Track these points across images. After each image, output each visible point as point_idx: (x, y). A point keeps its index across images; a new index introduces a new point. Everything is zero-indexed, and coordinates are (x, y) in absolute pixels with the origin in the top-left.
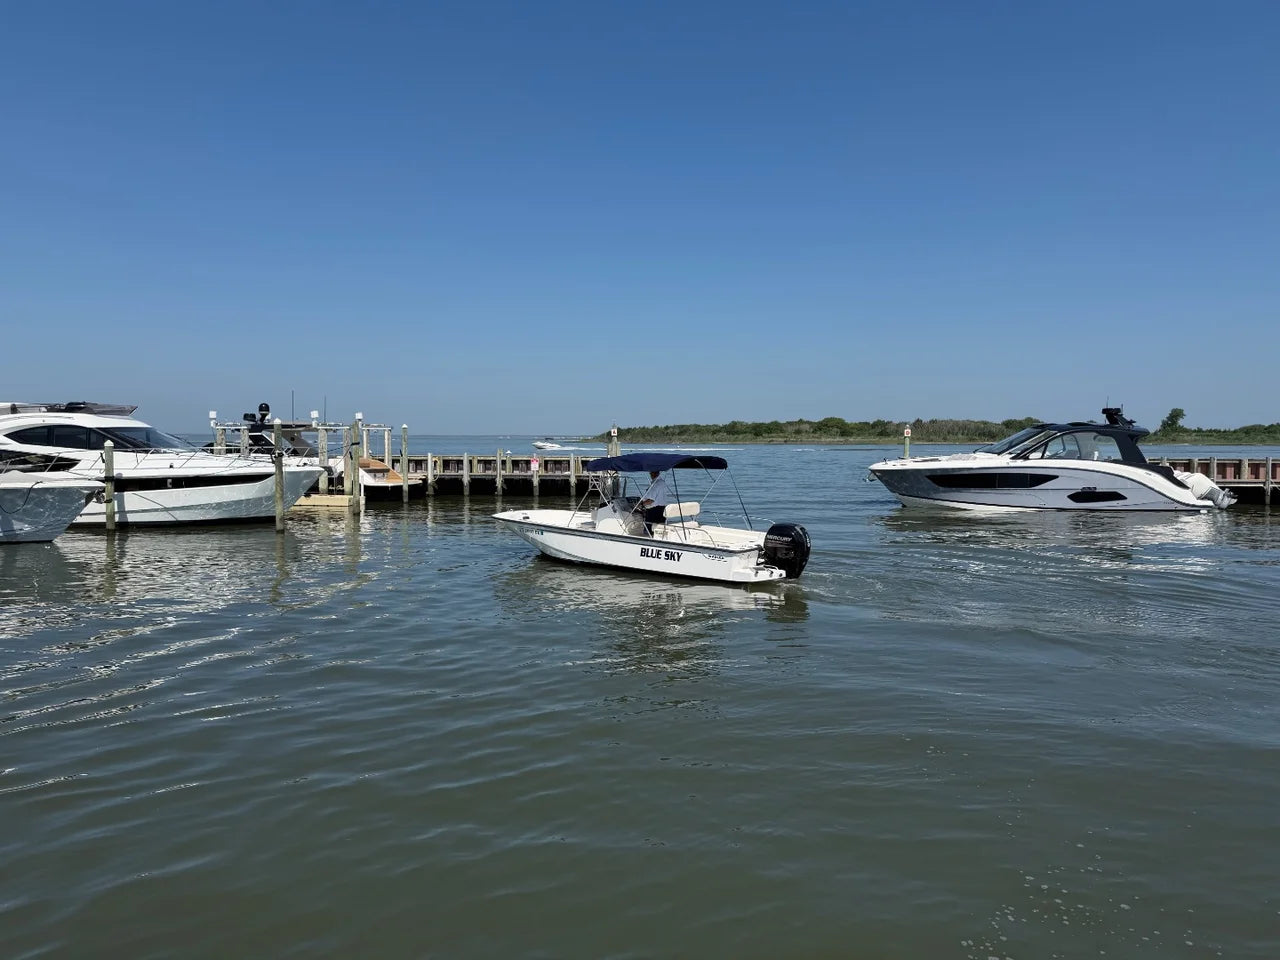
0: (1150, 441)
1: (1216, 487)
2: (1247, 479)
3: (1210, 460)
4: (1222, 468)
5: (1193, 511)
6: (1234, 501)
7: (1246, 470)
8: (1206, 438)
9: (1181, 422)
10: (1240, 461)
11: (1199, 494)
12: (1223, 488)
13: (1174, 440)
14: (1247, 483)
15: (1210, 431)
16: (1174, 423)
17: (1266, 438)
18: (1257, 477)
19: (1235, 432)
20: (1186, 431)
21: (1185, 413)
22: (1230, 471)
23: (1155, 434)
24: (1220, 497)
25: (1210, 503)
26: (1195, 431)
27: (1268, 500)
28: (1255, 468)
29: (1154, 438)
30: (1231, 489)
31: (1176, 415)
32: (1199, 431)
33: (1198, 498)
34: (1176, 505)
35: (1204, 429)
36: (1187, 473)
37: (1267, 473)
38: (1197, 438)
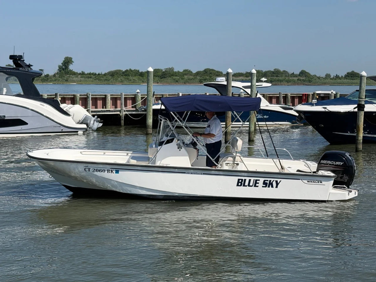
0: (51, 81)
1: (89, 115)
2: (110, 109)
3: (87, 95)
4: (95, 100)
5: (73, 132)
6: (101, 125)
7: (109, 102)
8: (87, 79)
9: (71, 67)
10: (105, 95)
11: (78, 121)
12: (94, 116)
13: (67, 81)
14: (109, 111)
15: (90, 74)
16: (67, 67)
17: (123, 79)
18: (116, 107)
19: (105, 75)
20: (74, 74)
21: (73, 60)
22: (100, 103)
23: (54, 75)
24: (92, 122)
25: (84, 126)
26: (80, 74)
27: (123, 122)
28: (115, 100)
29: (54, 79)
30: (99, 116)
31: (68, 61)
32: (83, 74)
33: (78, 123)
34: (62, 128)
35: (86, 73)
36: (72, 105)
37: (121, 104)
38: (82, 79)
